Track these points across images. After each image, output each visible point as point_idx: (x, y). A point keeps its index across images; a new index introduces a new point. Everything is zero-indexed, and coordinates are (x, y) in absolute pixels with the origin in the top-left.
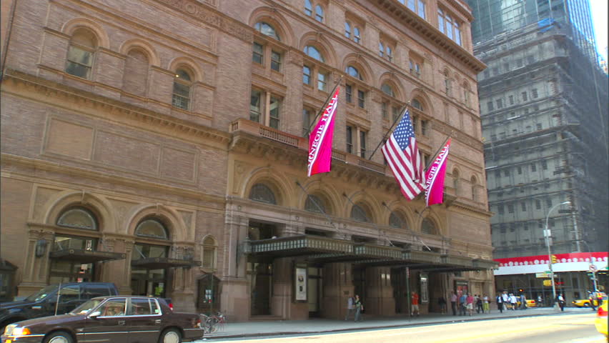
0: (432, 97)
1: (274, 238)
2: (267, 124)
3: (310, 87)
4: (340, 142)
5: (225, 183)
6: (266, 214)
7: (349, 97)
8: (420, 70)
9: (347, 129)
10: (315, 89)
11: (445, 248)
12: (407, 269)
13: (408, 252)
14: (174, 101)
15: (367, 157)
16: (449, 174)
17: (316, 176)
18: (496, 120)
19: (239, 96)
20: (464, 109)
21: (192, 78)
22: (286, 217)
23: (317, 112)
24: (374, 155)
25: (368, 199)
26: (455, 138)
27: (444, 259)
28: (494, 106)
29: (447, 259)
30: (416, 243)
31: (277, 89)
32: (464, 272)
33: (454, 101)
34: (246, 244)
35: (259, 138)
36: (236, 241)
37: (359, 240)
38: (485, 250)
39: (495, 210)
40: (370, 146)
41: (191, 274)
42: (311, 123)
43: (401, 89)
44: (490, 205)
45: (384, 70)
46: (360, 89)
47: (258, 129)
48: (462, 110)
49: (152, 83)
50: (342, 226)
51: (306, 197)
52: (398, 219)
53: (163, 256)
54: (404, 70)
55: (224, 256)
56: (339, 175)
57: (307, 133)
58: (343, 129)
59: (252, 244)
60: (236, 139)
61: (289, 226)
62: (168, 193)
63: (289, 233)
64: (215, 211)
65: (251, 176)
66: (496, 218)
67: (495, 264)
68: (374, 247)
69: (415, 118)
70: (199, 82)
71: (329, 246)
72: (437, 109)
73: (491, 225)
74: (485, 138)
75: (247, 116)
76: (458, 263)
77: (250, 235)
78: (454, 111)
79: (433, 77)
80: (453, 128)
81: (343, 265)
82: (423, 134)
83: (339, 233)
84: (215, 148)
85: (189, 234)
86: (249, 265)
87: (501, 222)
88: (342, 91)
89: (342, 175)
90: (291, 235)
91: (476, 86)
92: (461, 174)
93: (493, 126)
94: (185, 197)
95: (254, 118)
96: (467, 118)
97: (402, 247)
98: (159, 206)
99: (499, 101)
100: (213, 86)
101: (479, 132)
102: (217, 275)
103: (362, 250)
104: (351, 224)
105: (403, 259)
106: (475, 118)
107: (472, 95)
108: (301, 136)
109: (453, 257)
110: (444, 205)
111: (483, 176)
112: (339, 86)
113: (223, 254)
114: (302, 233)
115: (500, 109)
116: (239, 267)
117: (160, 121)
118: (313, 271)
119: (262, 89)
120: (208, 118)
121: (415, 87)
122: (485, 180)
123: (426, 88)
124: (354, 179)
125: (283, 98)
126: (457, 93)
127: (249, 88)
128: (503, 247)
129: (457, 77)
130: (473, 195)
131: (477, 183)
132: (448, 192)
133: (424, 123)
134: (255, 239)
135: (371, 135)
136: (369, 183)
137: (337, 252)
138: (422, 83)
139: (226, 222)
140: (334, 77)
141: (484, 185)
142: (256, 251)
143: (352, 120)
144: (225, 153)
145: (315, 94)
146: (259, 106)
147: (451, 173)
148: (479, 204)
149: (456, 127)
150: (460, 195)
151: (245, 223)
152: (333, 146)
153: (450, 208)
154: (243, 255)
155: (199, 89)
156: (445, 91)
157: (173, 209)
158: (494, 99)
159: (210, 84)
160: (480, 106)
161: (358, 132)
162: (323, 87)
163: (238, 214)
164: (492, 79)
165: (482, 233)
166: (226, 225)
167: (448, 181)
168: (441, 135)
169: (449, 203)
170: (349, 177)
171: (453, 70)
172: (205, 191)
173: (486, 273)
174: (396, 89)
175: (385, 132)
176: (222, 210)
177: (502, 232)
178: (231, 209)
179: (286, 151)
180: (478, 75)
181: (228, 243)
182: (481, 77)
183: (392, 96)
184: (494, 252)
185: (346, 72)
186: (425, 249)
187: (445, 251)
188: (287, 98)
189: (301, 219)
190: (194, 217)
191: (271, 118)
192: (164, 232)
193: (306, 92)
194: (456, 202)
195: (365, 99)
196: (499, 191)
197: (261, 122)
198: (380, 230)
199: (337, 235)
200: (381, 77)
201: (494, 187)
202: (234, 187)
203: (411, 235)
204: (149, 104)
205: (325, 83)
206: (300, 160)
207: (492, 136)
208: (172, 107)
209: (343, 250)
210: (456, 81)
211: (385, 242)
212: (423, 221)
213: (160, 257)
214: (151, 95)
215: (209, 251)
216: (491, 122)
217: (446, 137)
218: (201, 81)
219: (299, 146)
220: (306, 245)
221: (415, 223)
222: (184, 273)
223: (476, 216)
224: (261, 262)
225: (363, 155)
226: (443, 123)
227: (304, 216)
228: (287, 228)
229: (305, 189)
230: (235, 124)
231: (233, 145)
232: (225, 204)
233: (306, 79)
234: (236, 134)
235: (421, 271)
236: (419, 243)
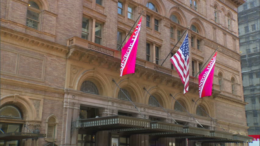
0: (205, 24)
1: (97, 117)
2: (93, 41)
3: (122, 16)
4: (142, 54)
5: (64, 80)
6: (92, 101)
7: (148, 24)
8: (197, 5)
9: (147, 45)
10: (126, 17)
11: (213, 126)
12: (187, 139)
13: (187, 128)
14: (27, 23)
15: (160, 64)
16: (215, 76)
17: (125, 76)
18: (251, 39)
19: (74, 22)
20: (227, 32)
21: (40, 7)
22: (106, 103)
23: (127, 34)
24: (165, 63)
25: (160, 92)
26: (220, 52)
27: (212, 134)
28: (249, 29)
29: (215, 133)
30: (192, 122)
31: (100, 17)
32: (227, 143)
33: (220, 26)
34: (78, 122)
35: (87, 50)
36: (71, 119)
37: (154, 119)
38: (243, 128)
39: (249, 101)
40: (162, 56)
41: (38, 143)
42: (122, 41)
43: (184, 18)
44: (245, 97)
45: (172, 5)
46: (157, 19)
47: (87, 44)
48: (226, 32)
49: (10, 10)
50: (142, 109)
51: (119, 90)
52: (180, 105)
53: (18, 131)
54: (186, 5)
55: (63, 130)
56: (141, 76)
57: (120, 48)
58: (144, 45)
59: (82, 121)
60: (72, 51)
61: (107, 109)
62: (23, 87)
63: (108, 114)
64: (57, 99)
65: (81, 75)
66: (249, 106)
67: (250, 139)
68: (163, 124)
69: (192, 38)
70: (45, 11)
71: (134, 123)
72: (208, 32)
73: (246, 111)
74: (242, 51)
75: (79, 35)
76: (222, 136)
77: (81, 116)
78: (220, 33)
79: (206, 10)
80: (220, 45)
81: (143, 136)
82: (198, 48)
83: (140, 114)
84: (57, 56)
85: (38, 115)
86: (80, 135)
87: (254, 109)
88: (144, 19)
89: (143, 75)
90: (109, 115)
91: (236, 15)
92: (224, 76)
93: (248, 43)
94: (35, 90)
95: (84, 37)
96: (229, 38)
97: (184, 125)
98: (16, 96)
99: (253, 26)
100: (55, 13)
101: (238, 47)
102: (56, 144)
103: (155, 126)
104: (149, 108)
105: (184, 132)
106: (235, 38)
107: (233, 22)
108: (116, 49)
109: (219, 132)
110: (212, 97)
111: (240, 77)
112: (142, 16)
113: (62, 129)
114: (116, 114)
115: (254, 31)
116: (72, 138)
117: (17, 37)
118: (123, 140)
119: (90, 17)
120: (52, 35)
121: (193, 17)
122: (241, 80)
123: (201, 17)
124: (151, 78)
125: (104, 23)
126: (222, 20)
127: (81, 16)
128: (256, 127)
129: (223, 10)
130: (233, 90)
131: (236, 82)
132: (215, 88)
133: (199, 41)
134: (84, 118)
135: (162, 49)
136: (161, 81)
137: (140, 127)
138: (198, 14)
139: (64, 106)
140: (139, 10)
141: (241, 84)
142: (85, 126)
143: (150, 39)
144: (64, 60)
145: (125, 21)
146: (88, 29)
147: (217, 75)
148: (236, 96)
149: (221, 44)
150: (223, 90)
151: (77, 108)
152: (137, 56)
153: (216, 99)
154: (76, 129)
155: (45, 15)
156: (214, 20)
157: (27, 98)
158: (250, 24)
159: (54, 12)
160: (239, 29)
161: (154, 47)
162: (131, 16)
163: (73, 101)
164: (249, 10)
165: (239, 116)
166: (64, 109)
167: (215, 81)
168: (211, 49)
169: (216, 95)
170: (148, 77)
171: (221, 5)
172: (50, 85)
173: (243, 144)
174: (180, 18)
175: (172, 47)
176: (62, 98)
177: (254, 116)
178: (68, 98)
179: (106, 59)
180: (239, 8)
181: (65, 121)
182: (241, 9)
183: (177, 23)
184: (248, 130)
185: (147, 6)
186: (199, 126)
187: (213, 128)
188: (106, 24)
189: (115, 105)
190: (42, 102)
191: (95, 36)
192: (20, 114)
193: (120, 20)
194: (221, 95)
195: (159, 25)
196: (251, 88)
197: (89, 40)
198: (168, 112)
199: (139, 116)
200: (170, 10)
201: (248, 85)
202: (70, 83)
203: (189, 116)
204: (8, 24)
205: (132, 14)
206: (115, 65)
207: (247, 50)
208: (26, 27)
209: (143, 126)
210: (222, 12)
211: (172, 120)
212: (198, 107)
213: (15, 132)
214: (10, 18)
215: (51, 127)
216: (247, 40)
217: (214, 51)
218: (47, 10)
219: (114, 56)
220: (118, 122)
221: (192, 109)
222: (33, 143)
223: (235, 104)
224: (88, 133)
225: (157, 62)
226: (212, 41)
227: (117, 102)
228: (106, 110)
229: (118, 85)
230: (71, 41)
231: (70, 55)
232: (64, 95)
233: (119, 11)
234: (72, 47)
235: (197, 141)
236: (194, 122)
